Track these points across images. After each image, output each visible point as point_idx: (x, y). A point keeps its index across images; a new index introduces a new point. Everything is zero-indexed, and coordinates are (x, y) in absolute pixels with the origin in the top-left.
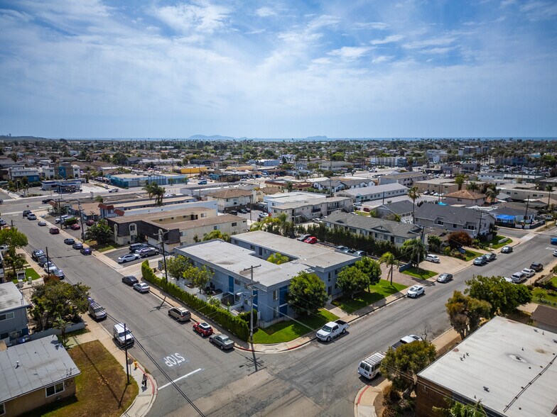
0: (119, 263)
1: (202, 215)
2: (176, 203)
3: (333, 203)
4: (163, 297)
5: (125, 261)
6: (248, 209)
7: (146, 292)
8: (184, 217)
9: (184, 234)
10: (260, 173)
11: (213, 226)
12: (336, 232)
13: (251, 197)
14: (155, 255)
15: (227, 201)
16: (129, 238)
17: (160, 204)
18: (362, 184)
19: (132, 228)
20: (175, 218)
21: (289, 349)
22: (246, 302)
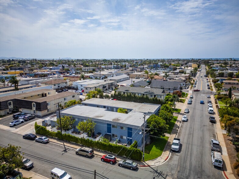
0: (11, 127)
1: (49, 94)
2: (25, 88)
3: (110, 83)
4: (62, 143)
5: (15, 125)
6: (67, 89)
7: (47, 142)
8: (38, 95)
9: (49, 104)
10: (55, 73)
11: (63, 98)
12: (128, 95)
13: (66, 83)
14: (33, 118)
15: (55, 85)
16: (8, 111)
17: (17, 89)
18: (111, 75)
19: (10, 104)
20: (33, 96)
21: (166, 160)
22: (122, 137)
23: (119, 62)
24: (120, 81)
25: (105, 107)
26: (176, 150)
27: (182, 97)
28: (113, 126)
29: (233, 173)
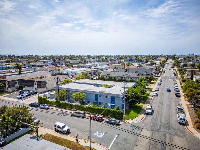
0: (18, 99)
1: (46, 77)
2: (26, 73)
3: (94, 70)
4: (60, 109)
5: (21, 98)
7: (48, 109)
8: (38, 77)
9: (47, 83)
10: (48, 64)
12: (109, 78)
13: (59, 70)
14: (35, 94)
15: (50, 72)
16: (14, 88)
17: (20, 74)
18: (95, 66)
19: (16, 83)
20: (34, 78)
21: (141, 120)
22: (106, 104)
23: (101, 57)
24: (102, 70)
25: (92, 84)
26: (149, 113)
27: (153, 81)
28: (100, 96)
29: (194, 127)
